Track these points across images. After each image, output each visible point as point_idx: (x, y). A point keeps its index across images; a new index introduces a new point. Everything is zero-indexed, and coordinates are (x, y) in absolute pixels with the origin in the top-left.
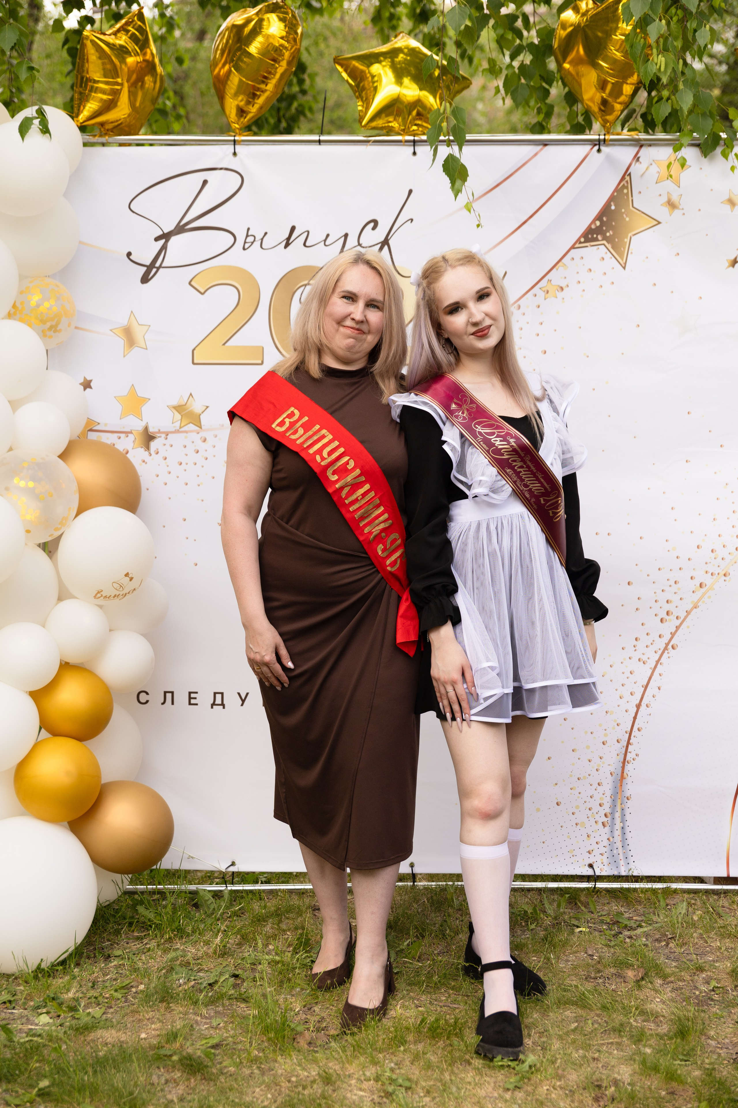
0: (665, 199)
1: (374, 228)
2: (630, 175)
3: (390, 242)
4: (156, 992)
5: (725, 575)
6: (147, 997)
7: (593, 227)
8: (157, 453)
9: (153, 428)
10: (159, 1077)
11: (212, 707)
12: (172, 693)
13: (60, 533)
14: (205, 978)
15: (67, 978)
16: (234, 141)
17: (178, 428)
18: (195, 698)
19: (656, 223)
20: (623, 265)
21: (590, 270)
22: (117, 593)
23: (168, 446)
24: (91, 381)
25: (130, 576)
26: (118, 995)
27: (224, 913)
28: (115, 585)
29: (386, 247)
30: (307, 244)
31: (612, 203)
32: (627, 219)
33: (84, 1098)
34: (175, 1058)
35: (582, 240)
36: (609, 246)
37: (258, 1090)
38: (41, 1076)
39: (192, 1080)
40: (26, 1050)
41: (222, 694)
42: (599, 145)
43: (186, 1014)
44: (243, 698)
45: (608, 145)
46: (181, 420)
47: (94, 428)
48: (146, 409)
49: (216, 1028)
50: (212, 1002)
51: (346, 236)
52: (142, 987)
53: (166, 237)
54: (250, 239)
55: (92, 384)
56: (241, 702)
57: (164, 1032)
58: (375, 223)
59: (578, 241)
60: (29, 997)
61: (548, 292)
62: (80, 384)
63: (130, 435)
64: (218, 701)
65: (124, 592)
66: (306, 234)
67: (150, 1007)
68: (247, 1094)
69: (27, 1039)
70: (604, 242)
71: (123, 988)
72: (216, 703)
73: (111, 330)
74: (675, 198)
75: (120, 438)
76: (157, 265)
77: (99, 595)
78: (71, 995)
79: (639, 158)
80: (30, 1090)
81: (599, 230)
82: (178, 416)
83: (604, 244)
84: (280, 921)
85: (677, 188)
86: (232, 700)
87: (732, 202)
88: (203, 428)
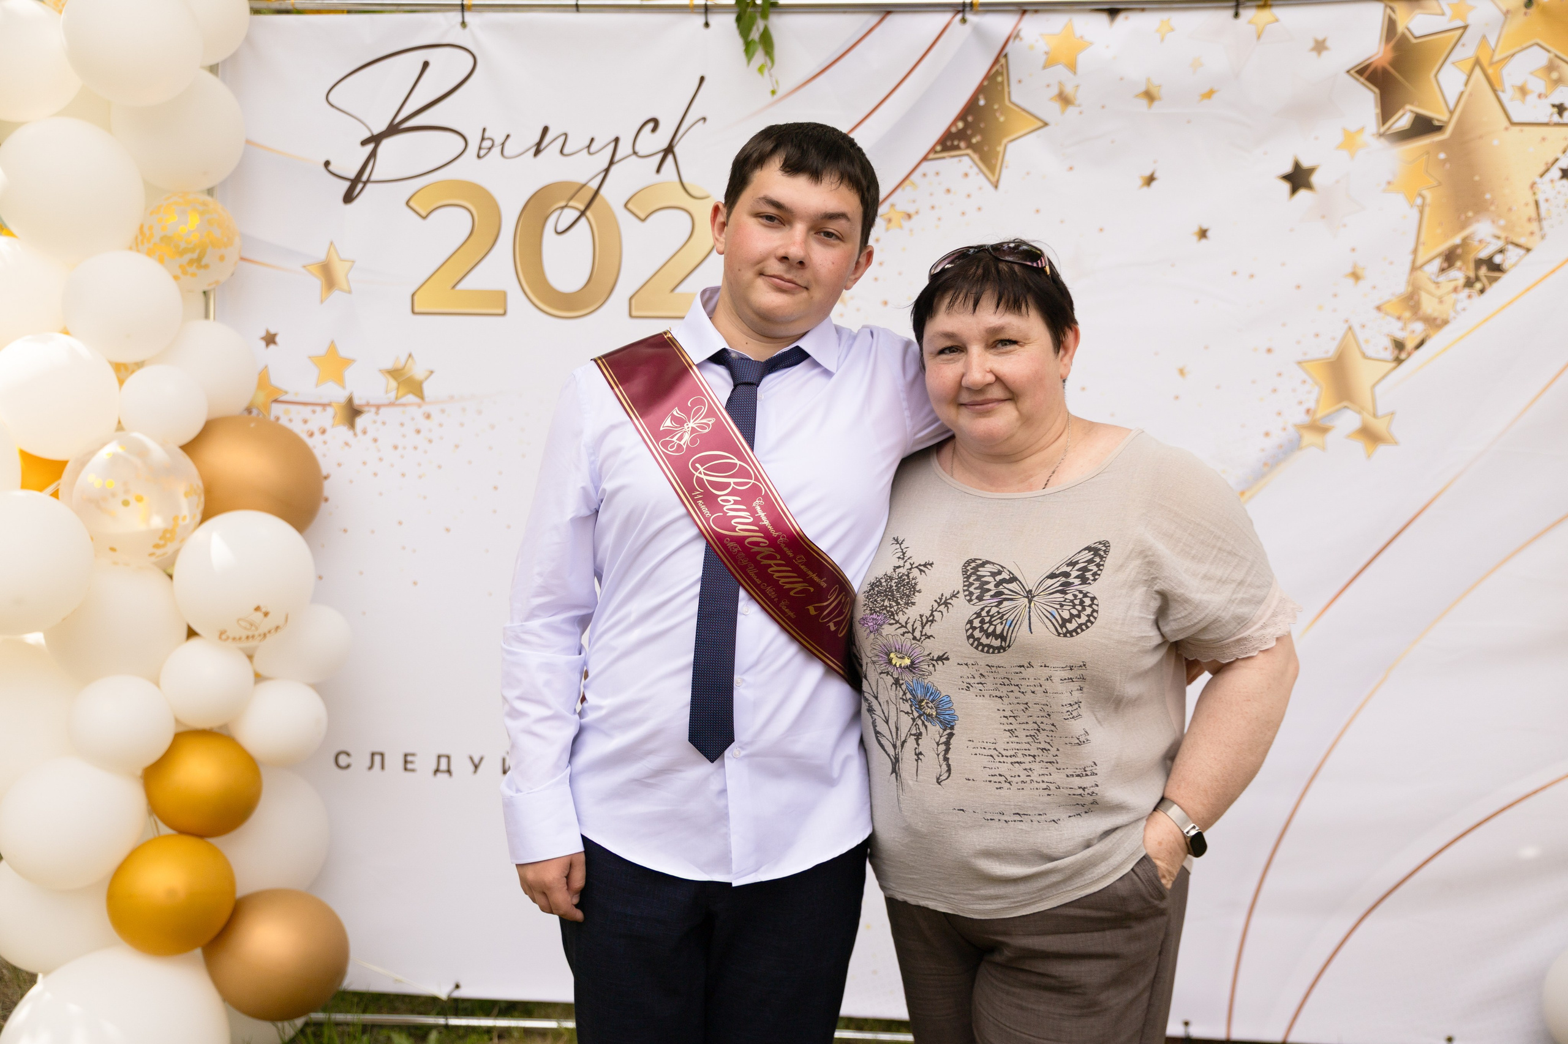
0: (1055, 91)
1: (654, 130)
2: (1006, 56)
3: (677, 150)
7: (954, 129)
8: (365, 432)
9: (359, 399)
11: (435, 774)
13: (178, 548)
16: (463, 6)
17: (393, 399)
18: (412, 762)
20: (995, 184)
21: (949, 190)
22: (246, 633)
23: (379, 424)
24: (275, 334)
25: (262, 610)
29: (670, 158)
30: (566, 151)
31: (980, 97)
32: (1002, 119)
35: (938, 148)
36: (976, 157)
41: (448, 757)
42: (965, 12)
44: (476, 760)
45: (977, 12)
46: (398, 389)
47: (280, 399)
48: (350, 374)
51: (617, 140)
53: (375, 140)
54: (487, 144)
55: (278, 339)
56: (472, 768)
58: (655, 122)
59: (933, 150)
61: (890, 220)
62: (263, 338)
63: (328, 408)
64: (444, 766)
65: (260, 632)
66: (563, 138)
70: (969, 151)
72: (440, 768)
73: (304, 267)
74: (1069, 90)
75: (314, 412)
76: (365, 178)
77: (224, 637)
79: (1019, 31)
81: (961, 135)
82: (393, 384)
85: (1071, 75)
86: (461, 766)
87: (1149, 96)
88: (427, 399)
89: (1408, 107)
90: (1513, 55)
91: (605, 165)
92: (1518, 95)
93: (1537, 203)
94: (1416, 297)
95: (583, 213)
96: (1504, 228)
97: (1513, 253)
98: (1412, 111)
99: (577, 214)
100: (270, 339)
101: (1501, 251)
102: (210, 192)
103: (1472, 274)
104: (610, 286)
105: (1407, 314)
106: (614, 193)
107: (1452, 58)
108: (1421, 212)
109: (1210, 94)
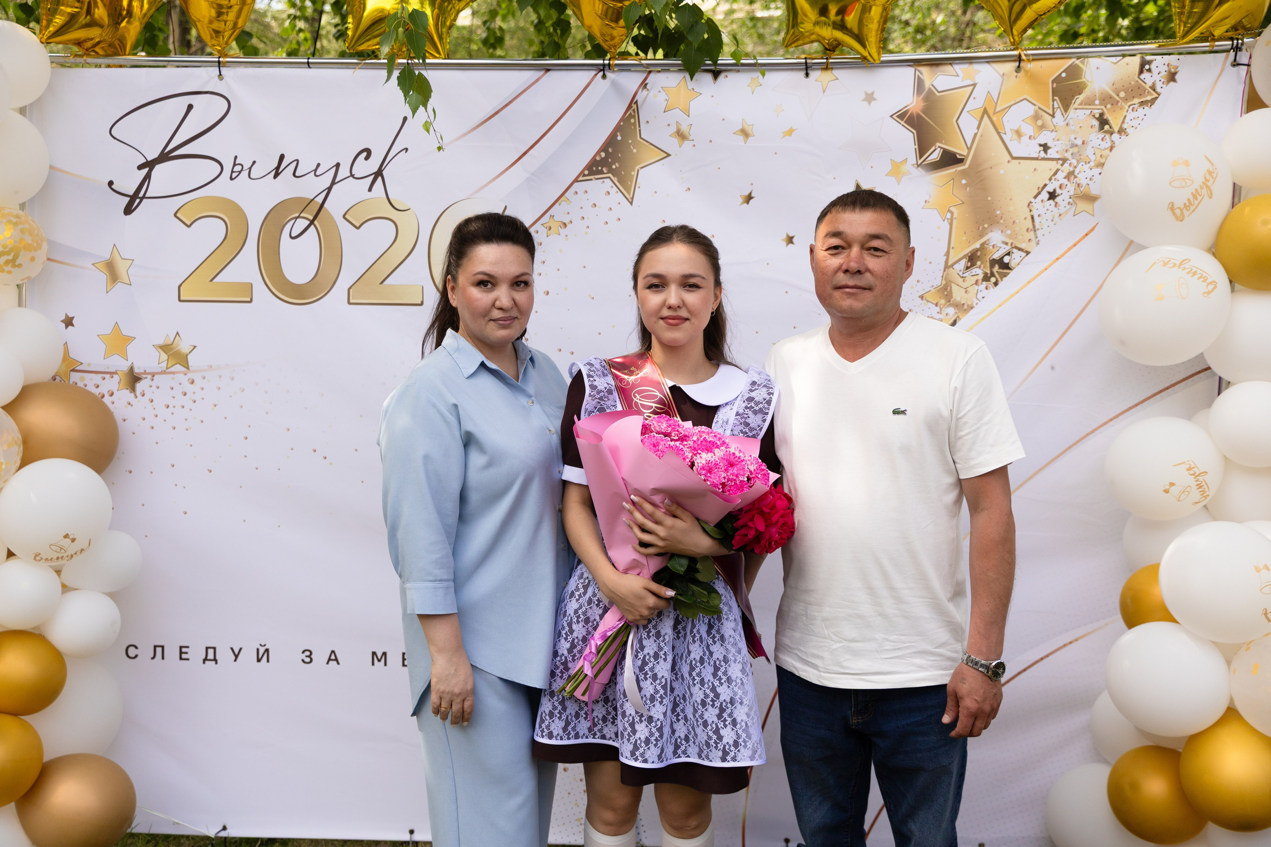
0: (675, 130)
1: (367, 158)
2: (636, 102)
3: (384, 173)
7: (598, 158)
8: (143, 395)
9: (139, 368)
11: (204, 663)
12: (163, 647)
16: (219, 62)
17: (165, 369)
18: (186, 653)
19: (666, 155)
20: (630, 200)
21: (595, 205)
22: (60, 555)
24: (73, 318)
25: (70, 537)
29: (380, 179)
30: (297, 174)
31: (618, 134)
32: (635, 151)
35: (586, 172)
36: (615, 180)
41: (214, 649)
42: (603, 70)
44: (236, 652)
45: (614, 71)
46: (168, 360)
47: (77, 369)
48: (131, 349)
51: (338, 165)
53: (149, 165)
54: (238, 168)
55: (74, 322)
56: (233, 658)
58: (368, 152)
59: (582, 174)
61: (550, 228)
62: (62, 321)
63: (115, 376)
64: (211, 656)
66: (296, 162)
70: (610, 175)
72: (209, 658)
73: (93, 264)
74: (684, 128)
75: (104, 379)
76: (141, 195)
77: (38, 558)
79: (646, 84)
81: (604, 163)
82: (164, 356)
83: (609, 178)
85: (685, 117)
86: (224, 655)
87: (745, 133)
88: (190, 368)
89: (938, 144)
90: (1010, 107)
91: (328, 185)
92: (1015, 136)
93: (1032, 218)
94: (949, 288)
95: (312, 222)
96: (1010, 236)
97: (1017, 255)
98: (941, 148)
99: (308, 222)
101: (1008, 254)
102: (22, 206)
103: (989, 272)
104: (334, 279)
105: (943, 301)
106: (335, 206)
107: (966, 109)
108: (951, 224)
109: (790, 132)
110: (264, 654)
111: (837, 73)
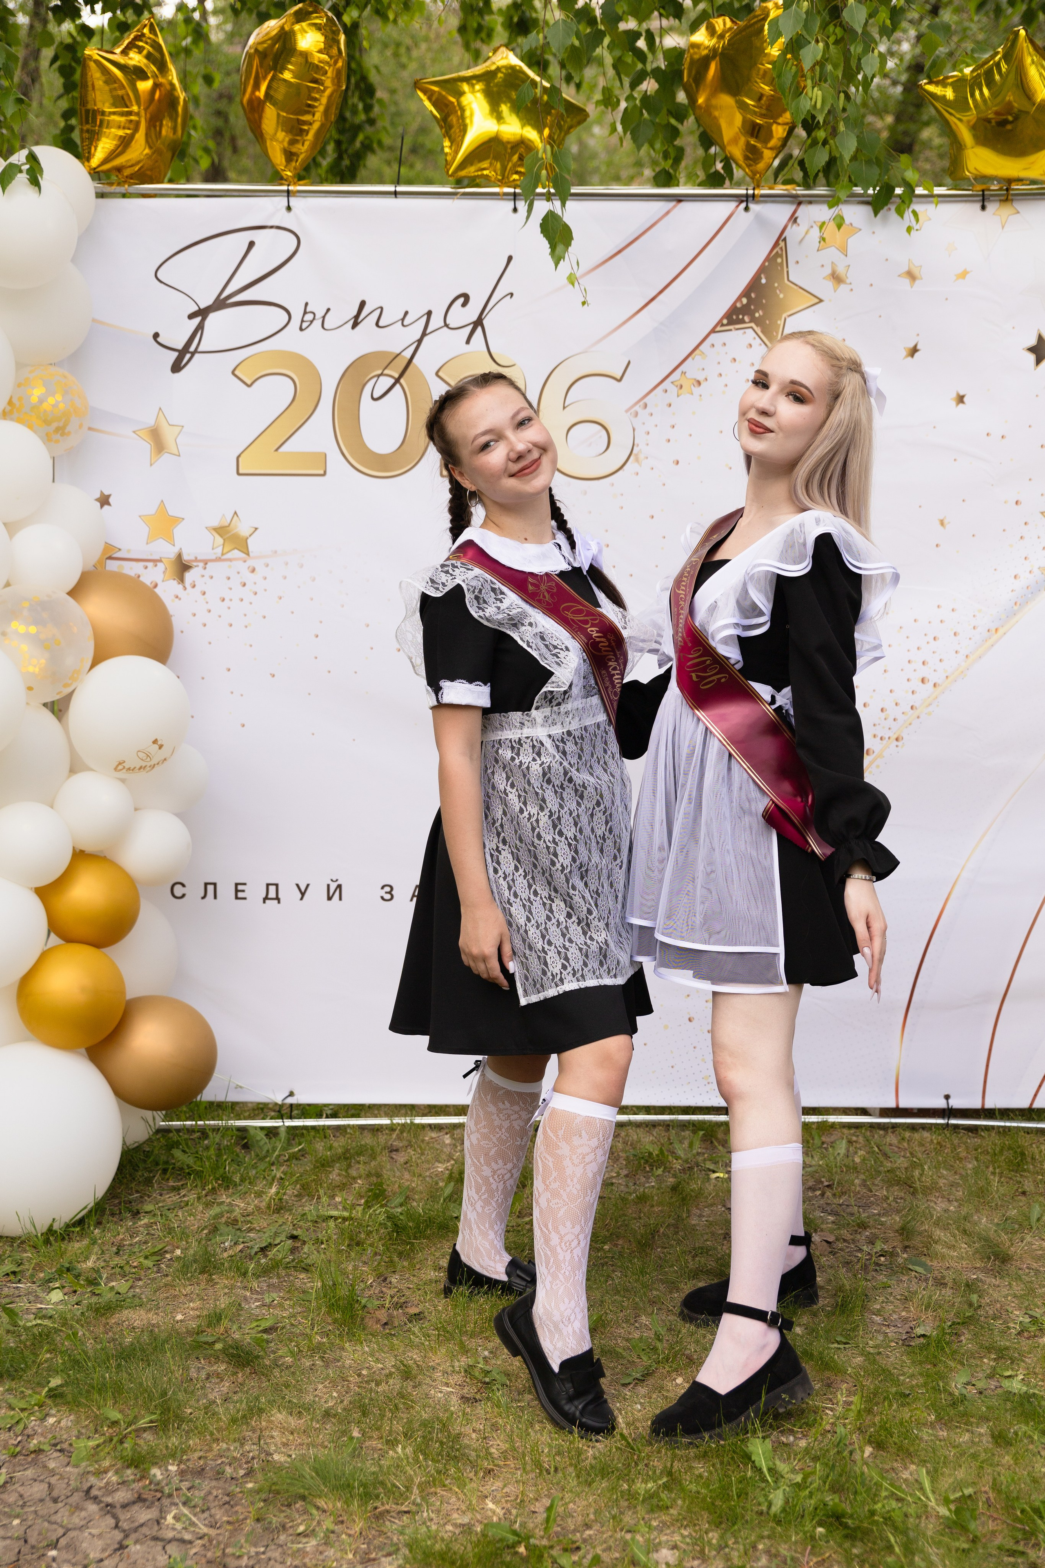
0: (828, 271)
1: (464, 305)
2: (785, 239)
3: (484, 322)
4: (195, 1261)
5: (897, 739)
6: (185, 1268)
7: (739, 305)
8: (194, 586)
9: (188, 555)
10: (199, 1370)
11: (264, 902)
13: (70, 690)
14: (257, 1241)
15: (86, 1242)
16: (288, 191)
17: (219, 555)
18: (243, 891)
19: (818, 301)
21: (735, 360)
22: (144, 764)
23: (207, 578)
24: (109, 496)
25: (159, 743)
26: (149, 1263)
27: (279, 1156)
28: (141, 755)
29: (479, 329)
30: (381, 324)
31: (763, 276)
32: (781, 296)
33: (105, 1400)
34: (219, 1346)
35: (725, 321)
36: (758, 330)
37: (320, 1386)
38: (53, 1371)
39: (240, 1375)
40: (33, 1335)
41: (277, 885)
42: (747, 201)
43: (232, 1287)
44: (303, 890)
45: (758, 202)
46: (223, 545)
47: (114, 556)
48: (179, 532)
49: (269, 1306)
50: (265, 1272)
51: (429, 313)
52: (178, 1252)
53: (202, 313)
54: (309, 317)
55: (111, 500)
56: (299, 896)
57: (205, 1313)
58: (466, 298)
59: (720, 323)
60: (39, 1267)
61: (681, 387)
62: (97, 500)
63: (159, 564)
64: (272, 894)
65: (152, 763)
66: (379, 310)
67: (188, 1279)
68: (307, 1392)
69: (34, 1323)
70: (753, 325)
71: (154, 1254)
72: (269, 896)
73: (134, 432)
74: (841, 270)
75: (146, 568)
76: (192, 349)
77: (120, 767)
78: (90, 1264)
79: (796, 219)
80: (38, 1390)
81: (745, 310)
82: (219, 540)
83: (751, 327)
84: (349, 1166)
85: (843, 257)
86: (289, 893)
87: (911, 276)
88: (251, 554)
91: (418, 337)
95: (397, 381)
99: (392, 381)
100: (104, 501)
106: (427, 361)
109: (964, 275)
110: (335, 892)
111: (1019, 206)
